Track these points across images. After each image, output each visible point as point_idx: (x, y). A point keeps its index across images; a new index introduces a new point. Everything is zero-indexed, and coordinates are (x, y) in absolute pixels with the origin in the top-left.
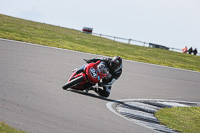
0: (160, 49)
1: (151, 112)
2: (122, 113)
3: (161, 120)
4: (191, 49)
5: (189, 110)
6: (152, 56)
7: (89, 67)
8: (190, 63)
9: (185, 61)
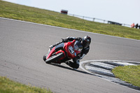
0: (115, 25)
1: (109, 69)
2: (88, 70)
3: (116, 75)
4: (137, 25)
5: (136, 68)
6: (110, 30)
7: (68, 46)
8: (137, 34)
9: (133, 34)
